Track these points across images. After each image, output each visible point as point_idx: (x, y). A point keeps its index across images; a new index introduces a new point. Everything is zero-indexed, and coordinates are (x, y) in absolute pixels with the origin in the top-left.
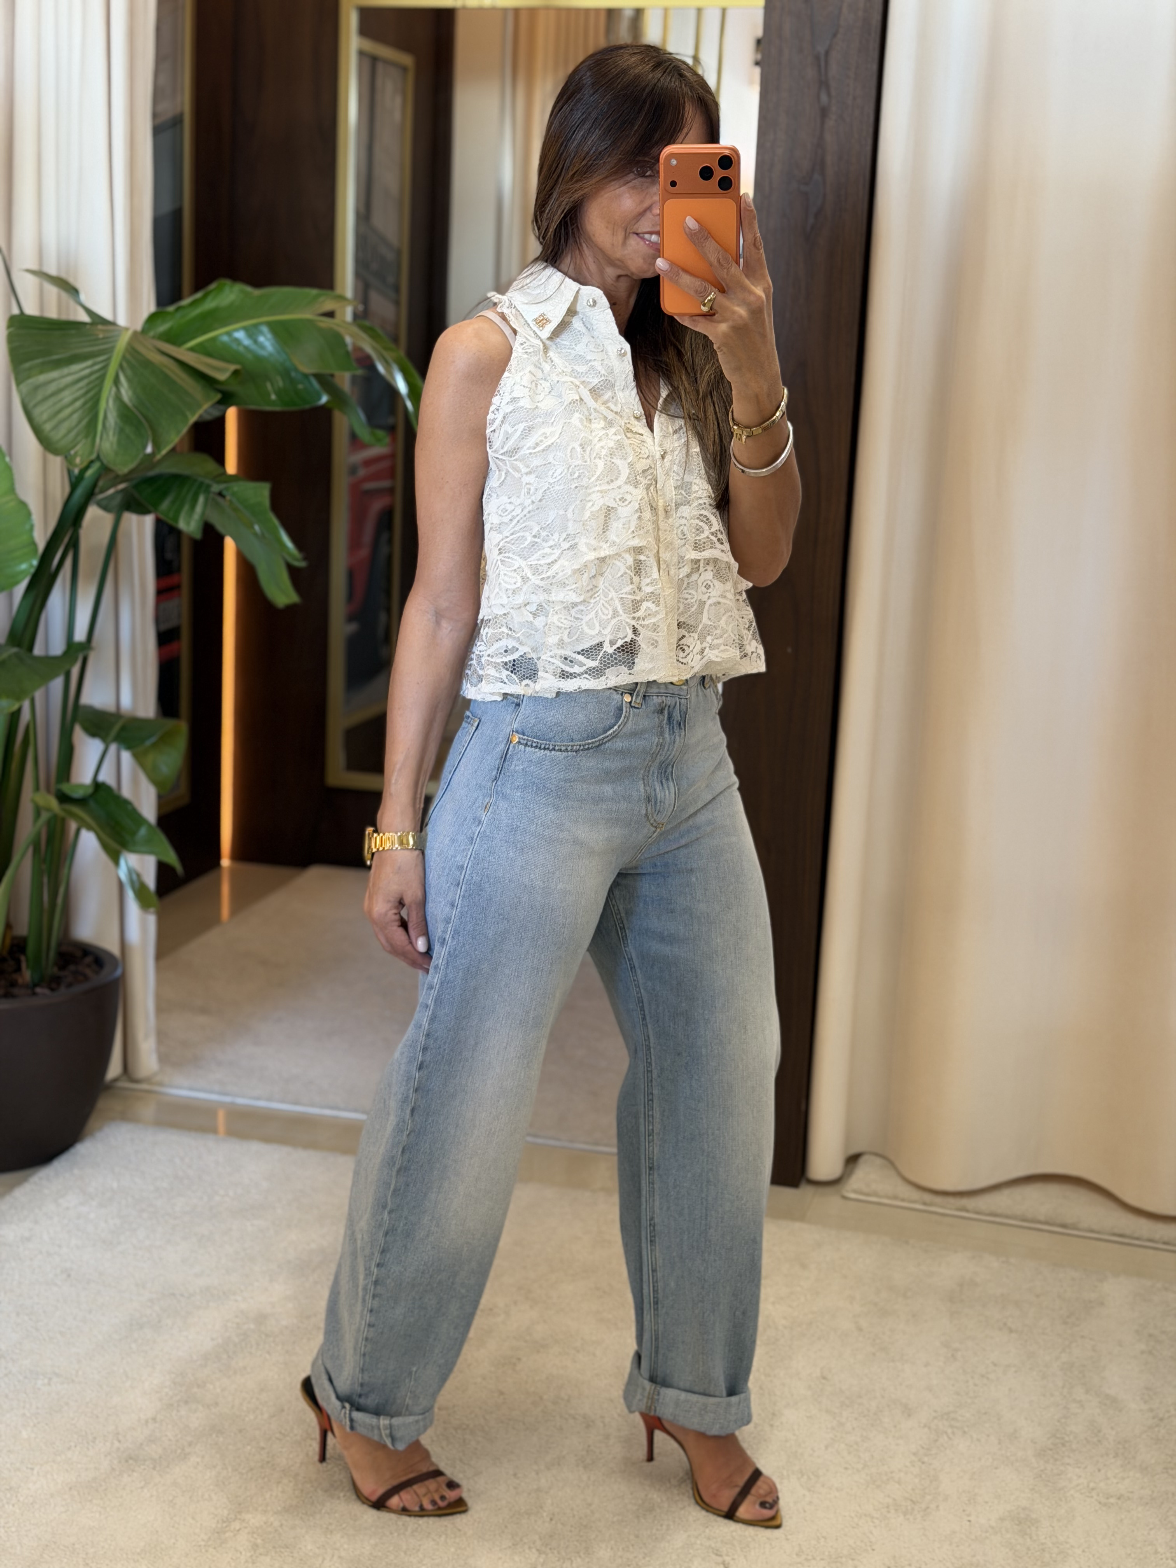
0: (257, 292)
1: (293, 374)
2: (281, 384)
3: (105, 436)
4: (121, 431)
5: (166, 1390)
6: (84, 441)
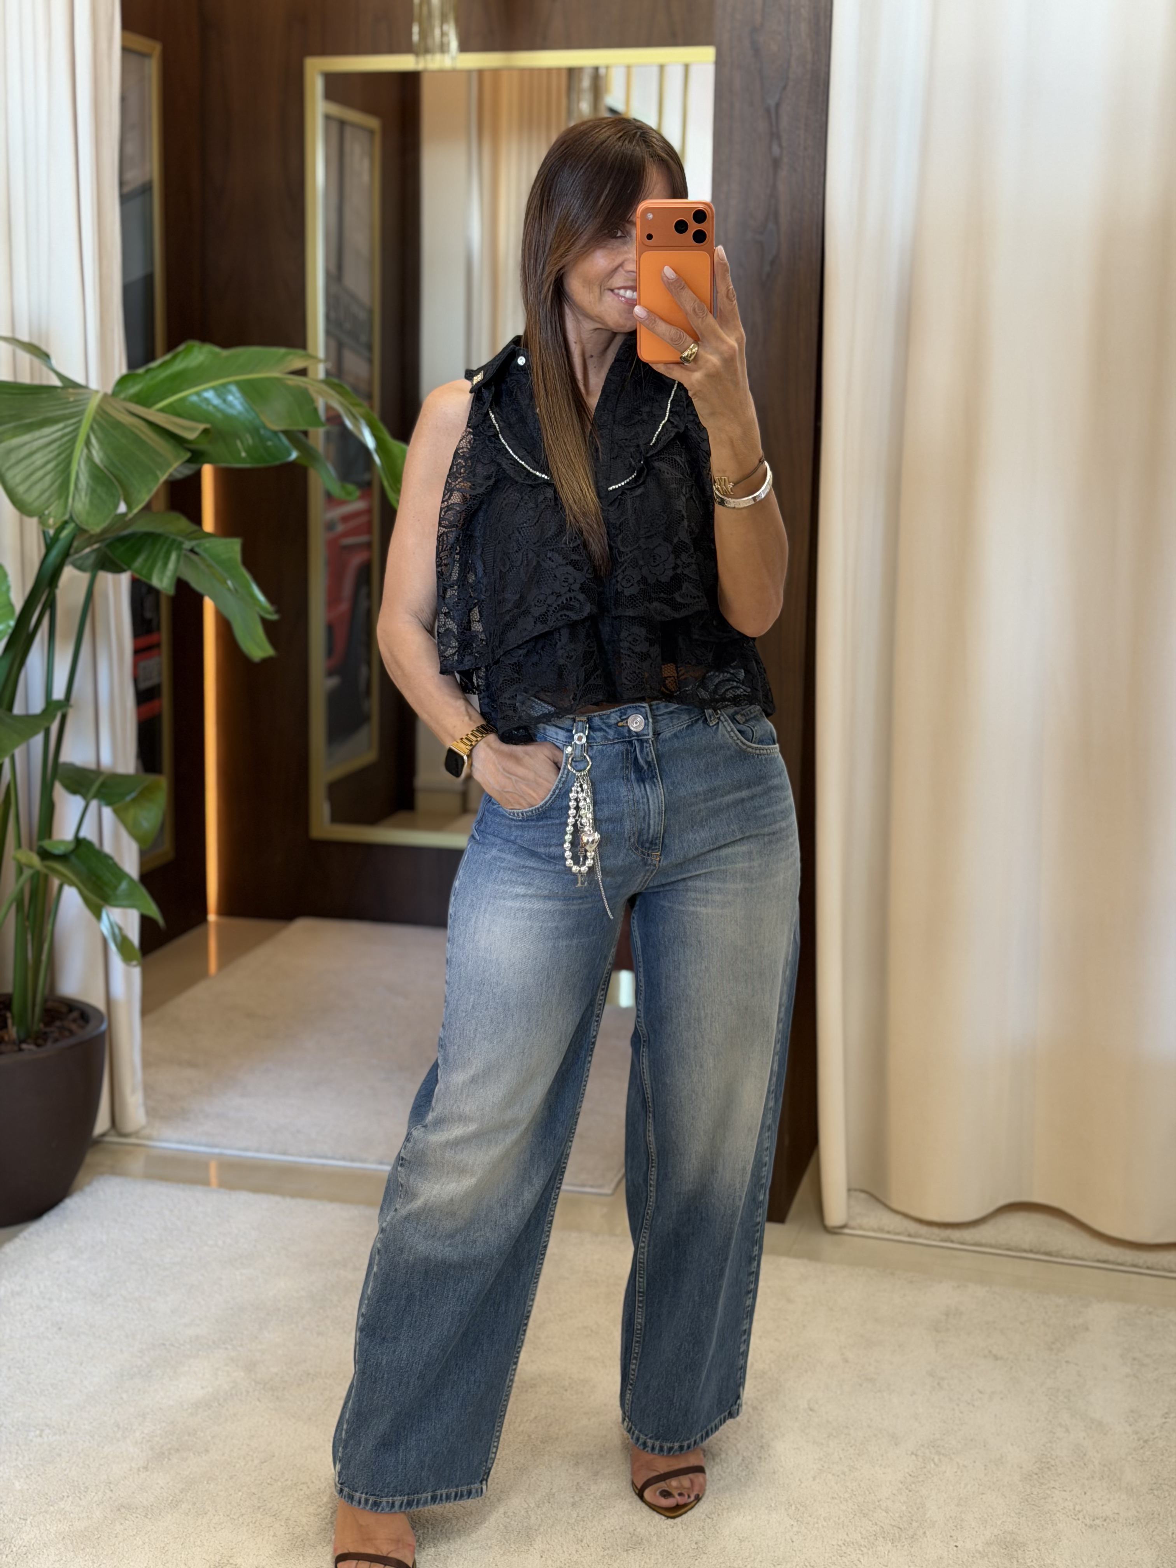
0: (225, 353)
1: (262, 432)
2: (250, 441)
3: (77, 497)
4: (93, 491)
5: (157, 1439)
6: (57, 502)
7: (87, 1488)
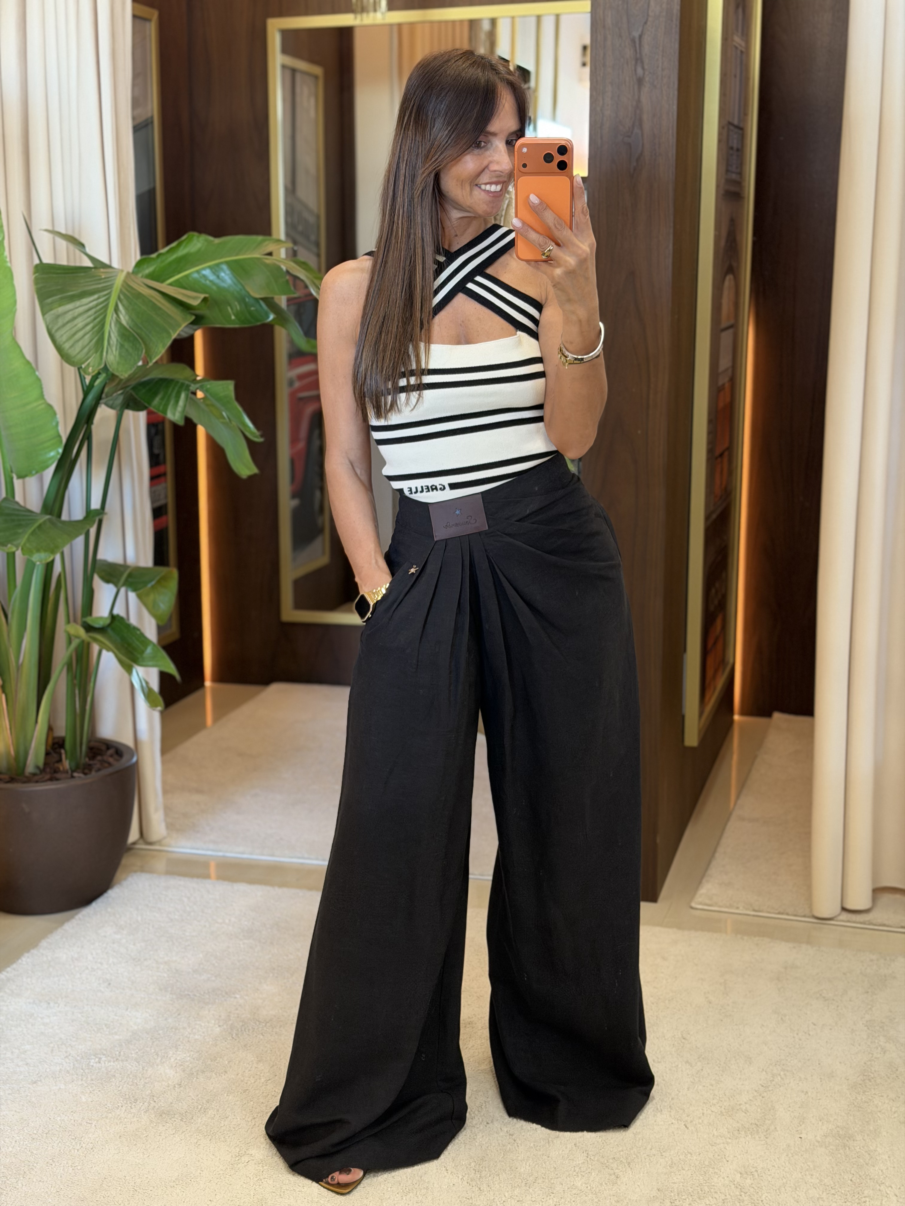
0: (217, 241)
1: (247, 300)
2: (238, 308)
3: (110, 351)
4: (122, 346)
5: (187, 1064)
6: (94, 355)
7: (136, 1100)
